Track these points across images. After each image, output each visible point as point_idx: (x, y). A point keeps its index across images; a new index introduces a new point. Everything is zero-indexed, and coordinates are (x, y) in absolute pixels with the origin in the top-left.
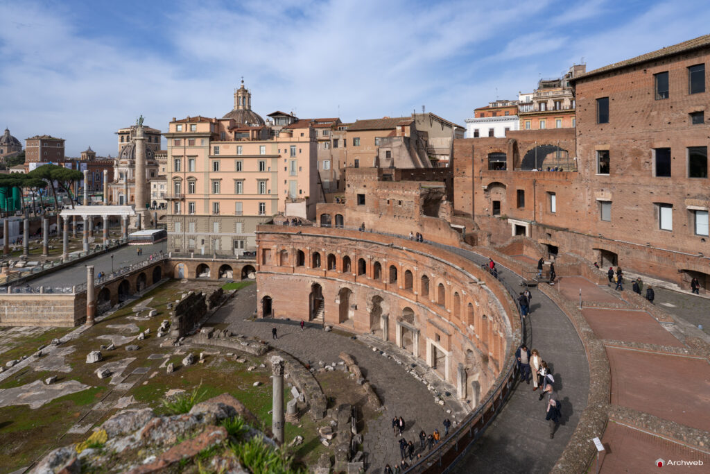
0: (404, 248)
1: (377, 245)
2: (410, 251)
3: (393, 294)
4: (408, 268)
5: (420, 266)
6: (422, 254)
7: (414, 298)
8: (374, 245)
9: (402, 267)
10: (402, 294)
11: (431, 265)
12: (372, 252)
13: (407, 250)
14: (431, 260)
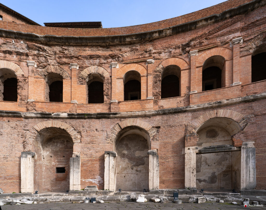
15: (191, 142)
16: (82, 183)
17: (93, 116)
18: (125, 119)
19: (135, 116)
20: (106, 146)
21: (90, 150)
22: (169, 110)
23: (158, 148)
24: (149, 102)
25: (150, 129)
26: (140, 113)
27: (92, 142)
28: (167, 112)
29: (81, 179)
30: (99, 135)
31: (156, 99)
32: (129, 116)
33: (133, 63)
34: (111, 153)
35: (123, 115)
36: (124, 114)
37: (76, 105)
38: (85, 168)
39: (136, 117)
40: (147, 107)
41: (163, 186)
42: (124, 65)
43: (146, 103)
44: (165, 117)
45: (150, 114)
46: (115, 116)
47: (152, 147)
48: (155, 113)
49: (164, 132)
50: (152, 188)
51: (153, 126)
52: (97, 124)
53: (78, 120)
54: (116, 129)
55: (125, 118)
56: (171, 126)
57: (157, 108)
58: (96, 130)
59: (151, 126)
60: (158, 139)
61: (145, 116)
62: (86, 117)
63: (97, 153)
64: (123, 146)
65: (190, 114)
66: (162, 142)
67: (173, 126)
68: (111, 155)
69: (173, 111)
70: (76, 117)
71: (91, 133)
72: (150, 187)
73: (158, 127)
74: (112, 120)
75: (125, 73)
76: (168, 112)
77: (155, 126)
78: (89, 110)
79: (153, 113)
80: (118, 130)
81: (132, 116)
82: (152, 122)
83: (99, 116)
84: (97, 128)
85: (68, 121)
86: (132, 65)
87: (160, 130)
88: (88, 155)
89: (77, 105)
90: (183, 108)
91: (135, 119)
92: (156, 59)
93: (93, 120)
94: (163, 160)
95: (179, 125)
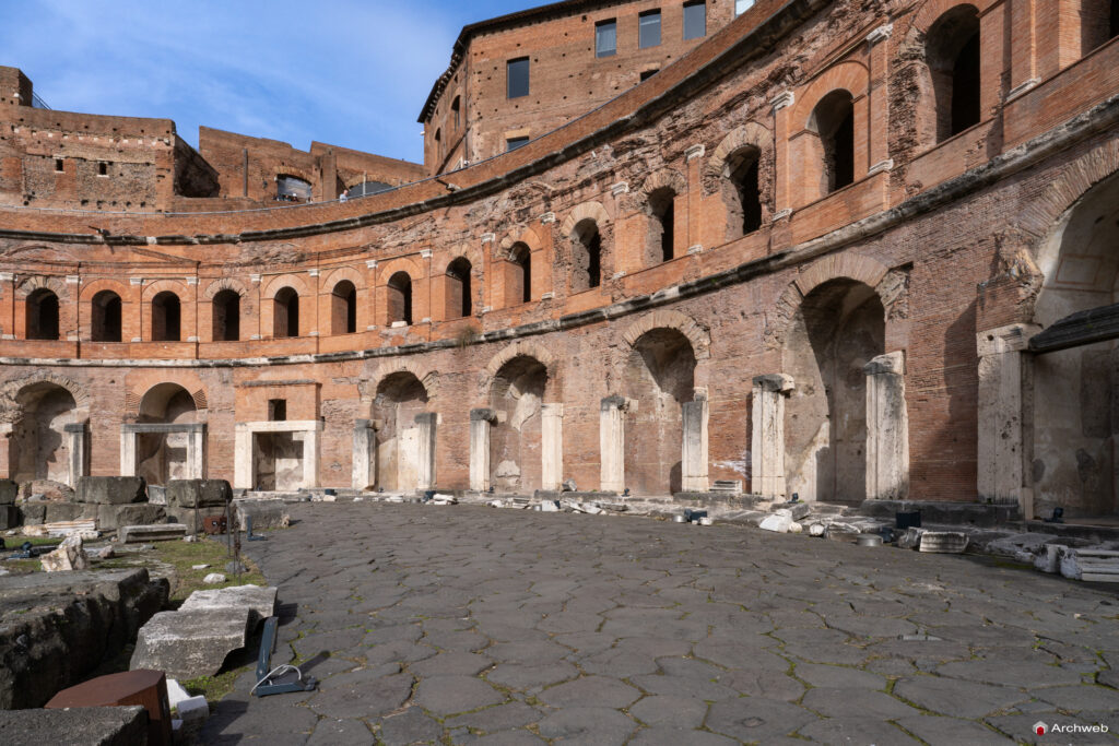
0: (151, 239)
1: (41, 243)
2: (174, 241)
3: (106, 362)
4: (163, 286)
5: (210, 272)
6: (219, 240)
7: (189, 350)
8: (29, 243)
9: (141, 290)
10: (143, 352)
11: (245, 259)
12: (20, 261)
13: (161, 241)
14: (246, 246)
15: (998, 309)
16: (713, 472)
17: (730, 278)
18: (811, 264)
19: (834, 245)
20: (763, 358)
21: (728, 376)
22: (932, 196)
23: (906, 345)
24: (871, 187)
25: (882, 281)
26: (845, 234)
27: (732, 353)
28: (925, 202)
29: (709, 460)
30: (748, 329)
31: (901, 161)
32: (816, 251)
33: (832, 66)
34: (767, 381)
35: (801, 254)
36: (802, 248)
37: (697, 257)
38: (717, 429)
39: (840, 247)
40: (865, 206)
41: (924, 488)
42: (808, 85)
43: (861, 194)
44: (928, 224)
45: (877, 228)
46: (782, 261)
47: (887, 344)
48: (891, 220)
49: (924, 281)
50: (874, 495)
51: (890, 266)
52: (742, 295)
53: (703, 298)
54: (789, 300)
55: (809, 259)
56: (946, 255)
57: (903, 195)
58: (743, 314)
59: (883, 269)
60: (905, 311)
61: (863, 239)
62: (717, 284)
63: (743, 384)
64: (854, 342)
65: (1013, 189)
66: (919, 319)
67: (953, 251)
68: (766, 387)
69: (947, 194)
70: (696, 289)
71: (731, 328)
72: (868, 491)
73: (908, 267)
74: (778, 275)
75: (811, 110)
76: (932, 203)
77: (895, 265)
78: (727, 262)
79: (885, 219)
80: (796, 302)
81: (826, 248)
82: (885, 252)
83: (744, 273)
84: (744, 308)
85: (684, 303)
86: (829, 73)
87: (914, 274)
88: (725, 392)
89: (701, 255)
90: (980, 172)
91: (839, 255)
92: (899, 15)
93: (735, 287)
94: (923, 389)
95: (973, 241)
